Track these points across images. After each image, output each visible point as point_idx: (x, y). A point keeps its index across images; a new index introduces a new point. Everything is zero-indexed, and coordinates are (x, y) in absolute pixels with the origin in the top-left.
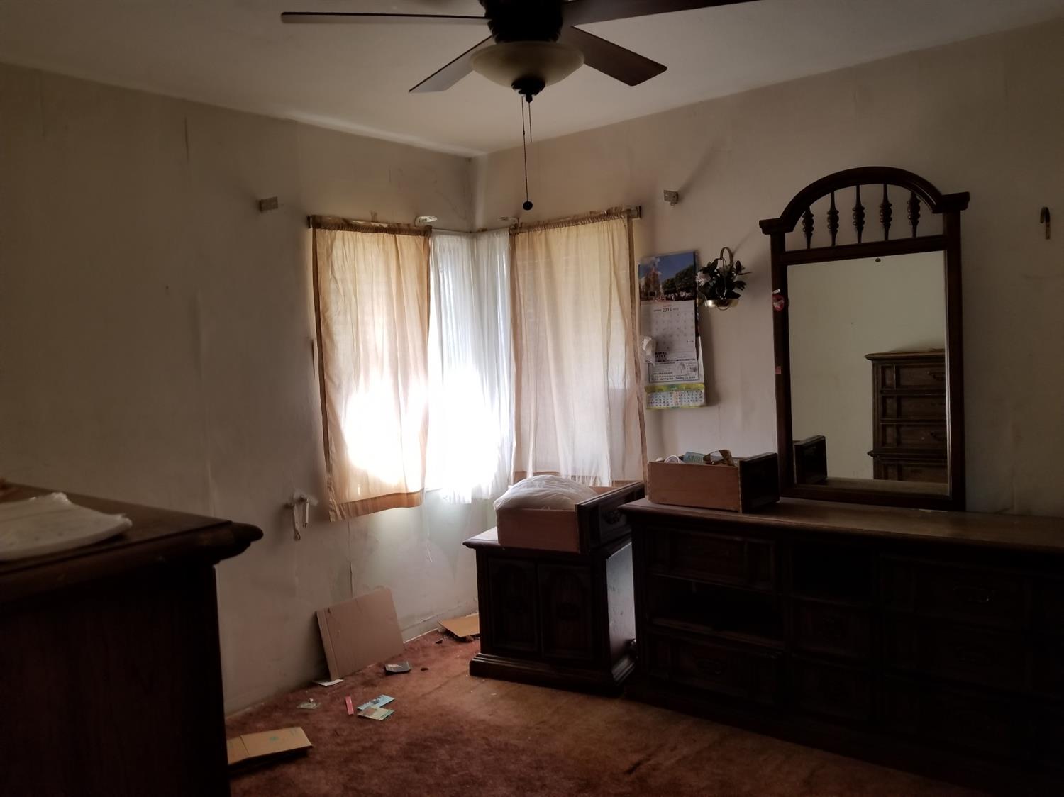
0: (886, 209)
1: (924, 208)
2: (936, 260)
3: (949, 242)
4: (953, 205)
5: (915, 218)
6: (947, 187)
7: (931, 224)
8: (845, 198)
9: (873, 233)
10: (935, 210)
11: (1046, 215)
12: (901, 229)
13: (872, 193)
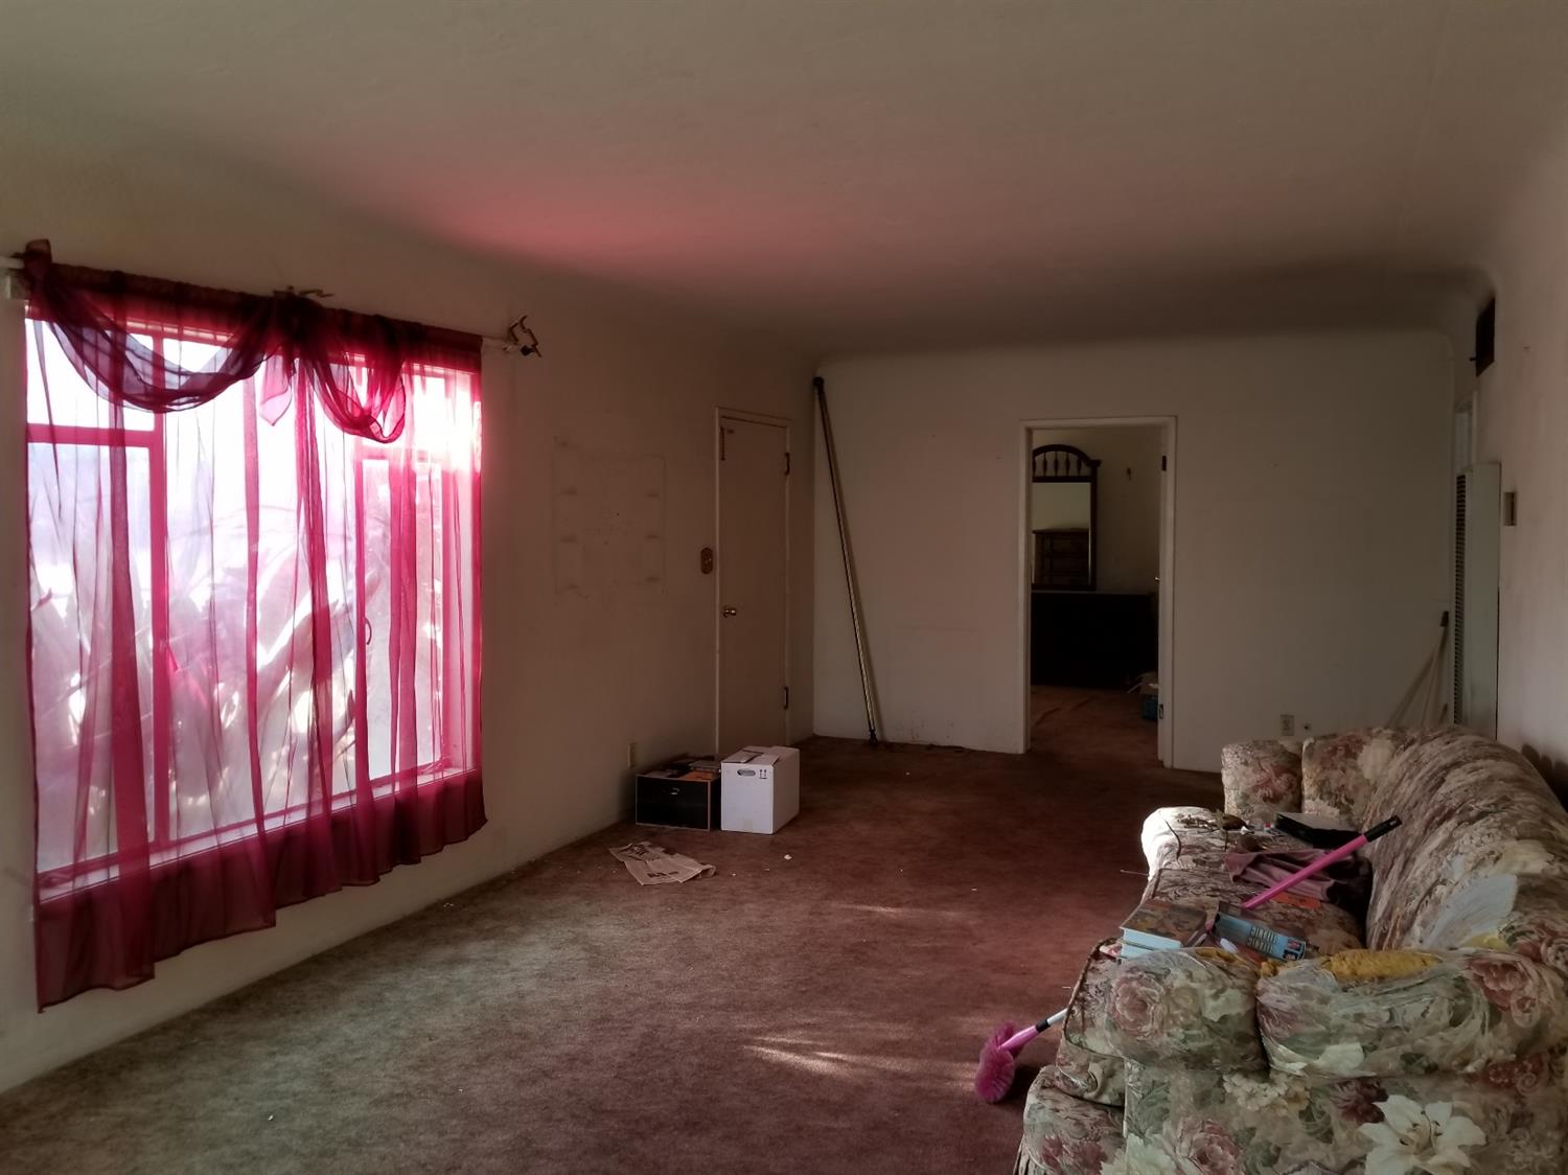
0: (1068, 463)
1: (1083, 465)
2: (1087, 486)
3: (1092, 479)
4: (1095, 465)
5: (1079, 468)
6: (1093, 456)
7: (1086, 471)
8: (1050, 455)
9: (1062, 472)
10: (1087, 465)
11: (1129, 472)
12: (1073, 472)
13: (1062, 455)
